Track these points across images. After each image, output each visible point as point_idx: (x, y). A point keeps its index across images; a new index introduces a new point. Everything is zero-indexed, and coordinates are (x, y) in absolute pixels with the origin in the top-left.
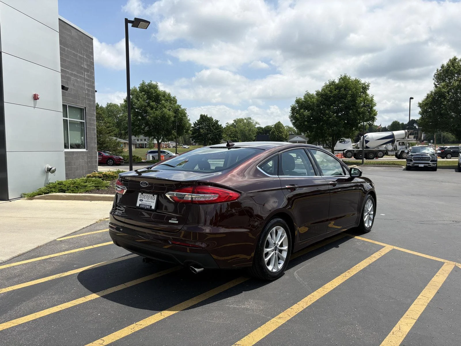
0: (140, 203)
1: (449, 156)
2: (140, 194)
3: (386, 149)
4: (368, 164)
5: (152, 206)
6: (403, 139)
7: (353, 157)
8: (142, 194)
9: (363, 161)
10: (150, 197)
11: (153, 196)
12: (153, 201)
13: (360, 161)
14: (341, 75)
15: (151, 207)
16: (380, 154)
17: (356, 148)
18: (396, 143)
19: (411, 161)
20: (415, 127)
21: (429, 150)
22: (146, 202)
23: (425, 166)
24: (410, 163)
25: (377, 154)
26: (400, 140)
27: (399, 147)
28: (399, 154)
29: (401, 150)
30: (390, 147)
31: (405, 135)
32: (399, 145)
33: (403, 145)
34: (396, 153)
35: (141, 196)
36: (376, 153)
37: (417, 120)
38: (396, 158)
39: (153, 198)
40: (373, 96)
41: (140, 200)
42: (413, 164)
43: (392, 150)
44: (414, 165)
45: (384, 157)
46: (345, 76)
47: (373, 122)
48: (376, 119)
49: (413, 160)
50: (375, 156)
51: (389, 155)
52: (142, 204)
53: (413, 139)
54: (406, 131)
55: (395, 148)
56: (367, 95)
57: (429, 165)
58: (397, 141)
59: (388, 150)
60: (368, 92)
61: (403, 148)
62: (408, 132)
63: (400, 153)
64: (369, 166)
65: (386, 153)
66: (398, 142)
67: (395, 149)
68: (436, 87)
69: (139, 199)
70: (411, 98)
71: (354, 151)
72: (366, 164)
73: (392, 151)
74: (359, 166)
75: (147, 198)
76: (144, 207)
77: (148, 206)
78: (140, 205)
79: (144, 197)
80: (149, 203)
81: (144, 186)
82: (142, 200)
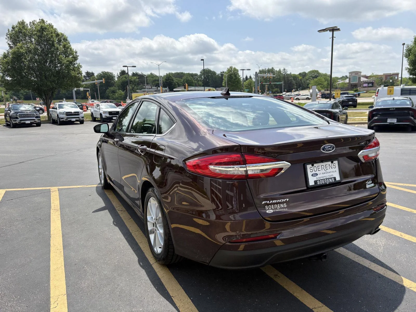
0: (315, 178)
1: (41, 112)
2: (309, 167)
8: (313, 165)
10: (328, 166)
11: (332, 162)
12: (333, 170)
15: (335, 178)
19: (17, 118)
21: (26, 107)
22: (325, 175)
23: (31, 122)
24: (16, 121)
35: (311, 168)
39: (333, 166)
41: (312, 175)
42: (19, 121)
44: (21, 122)
49: (19, 118)
52: (319, 180)
57: (34, 121)
68: (11, 47)
69: (310, 174)
75: (323, 169)
76: (324, 182)
77: (330, 179)
78: (316, 182)
79: (317, 170)
80: (329, 174)
81: (330, 150)
82: (316, 174)
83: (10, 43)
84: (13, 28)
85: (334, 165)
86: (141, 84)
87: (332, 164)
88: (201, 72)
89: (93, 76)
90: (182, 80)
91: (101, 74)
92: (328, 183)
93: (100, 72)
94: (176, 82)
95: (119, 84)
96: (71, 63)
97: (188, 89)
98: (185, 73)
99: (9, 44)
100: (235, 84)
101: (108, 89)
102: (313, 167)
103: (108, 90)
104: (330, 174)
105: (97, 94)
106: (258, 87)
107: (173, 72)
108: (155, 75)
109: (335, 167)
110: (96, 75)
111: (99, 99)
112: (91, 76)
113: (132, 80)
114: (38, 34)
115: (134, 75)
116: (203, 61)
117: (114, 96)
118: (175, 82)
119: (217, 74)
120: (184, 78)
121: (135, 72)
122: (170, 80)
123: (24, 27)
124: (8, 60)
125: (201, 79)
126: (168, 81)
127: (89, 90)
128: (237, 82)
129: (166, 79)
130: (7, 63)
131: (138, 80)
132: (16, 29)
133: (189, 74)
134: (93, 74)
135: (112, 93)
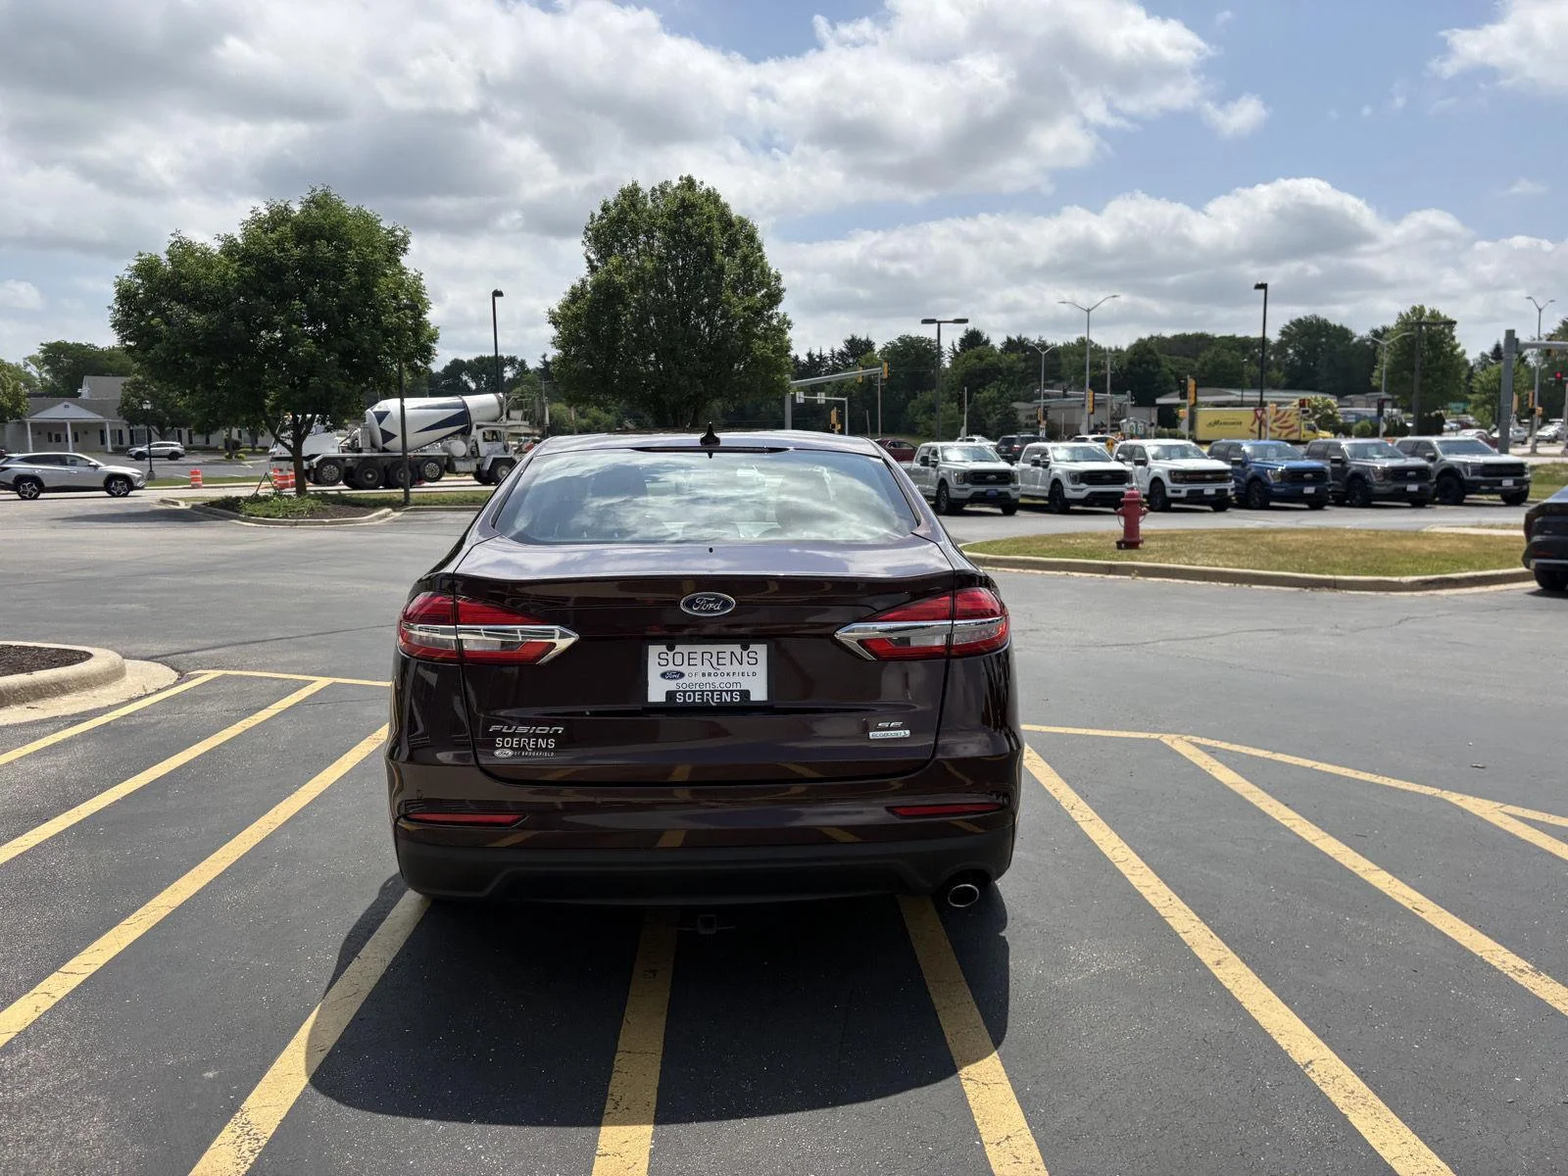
0: (672, 685)
2: (654, 652)
3: (446, 454)
4: (424, 504)
5: (748, 692)
6: (495, 421)
7: (341, 482)
8: (670, 648)
9: (407, 493)
10: (728, 655)
11: (745, 648)
12: (747, 669)
13: (398, 493)
14: (314, 190)
15: (745, 693)
16: (430, 469)
17: (349, 448)
18: (477, 434)
20: (466, 383)
22: (711, 679)
25: (421, 470)
26: (485, 423)
27: (484, 448)
28: (488, 468)
29: (493, 456)
30: (459, 447)
31: (497, 410)
32: (485, 440)
33: (493, 440)
34: (478, 466)
35: (663, 656)
36: (418, 467)
37: (470, 362)
38: (477, 483)
39: (745, 659)
40: (422, 277)
41: (664, 676)
43: (465, 456)
45: (443, 478)
46: (326, 195)
47: (426, 363)
48: (436, 355)
50: (417, 476)
51: (457, 473)
52: (685, 692)
53: (519, 422)
54: (501, 395)
55: (474, 449)
56: (402, 271)
58: (478, 427)
59: (453, 457)
60: (405, 260)
61: (497, 448)
62: (508, 398)
63: (491, 467)
64: (427, 510)
65: (447, 466)
66: (482, 430)
67: (472, 453)
68: (593, 269)
69: (654, 672)
70: (497, 294)
71: (343, 459)
72: (419, 504)
73: (465, 458)
74: (400, 511)
75: (706, 662)
76: (702, 699)
77: (724, 693)
78: (670, 695)
79: (686, 662)
80: (726, 679)
81: (712, 611)
82: (678, 673)
83: (593, 257)
84: (603, 210)
85: (751, 655)
86: (1033, 381)
87: (745, 653)
88: (1283, 333)
89: (868, 354)
90: (1197, 365)
91: (894, 346)
92: (713, 704)
93: (894, 338)
94: (1172, 372)
95: (953, 382)
96: (758, 313)
97: (1195, 398)
98: (1217, 336)
99: (589, 260)
100: (1430, 380)
101: (915, 398)
102: (671, 654)
103: (913, 402)
104: (732, 679)
105: (873, 417)
106: (1531, 395)
107: (1168, 333)
108: (1096, 345)
109: (753, 661)
110: (878, 347)
111: (877, 432)
112: (864, 352)
113: (1001, 366)
114: (671, 224)
115: (1011, 345)
116: (1263, 291)
117: (931, 422)
118: (1165, 370)
119: (1355, 340)
120: (1207, 355)
121: (1014, 337)
122: (1147, 362)
123: (633, 205)
124: (580, 308)
125: (1284, 357)
126: (1140, 366)
127: (843, 402)
128: (1439, 373)
129: (1131, 362)
130: (576, 317)
131: (1022, 365)
132: (613, 212)
133: (1232, 339)
134: (868, 345)
135: (925, 412)
